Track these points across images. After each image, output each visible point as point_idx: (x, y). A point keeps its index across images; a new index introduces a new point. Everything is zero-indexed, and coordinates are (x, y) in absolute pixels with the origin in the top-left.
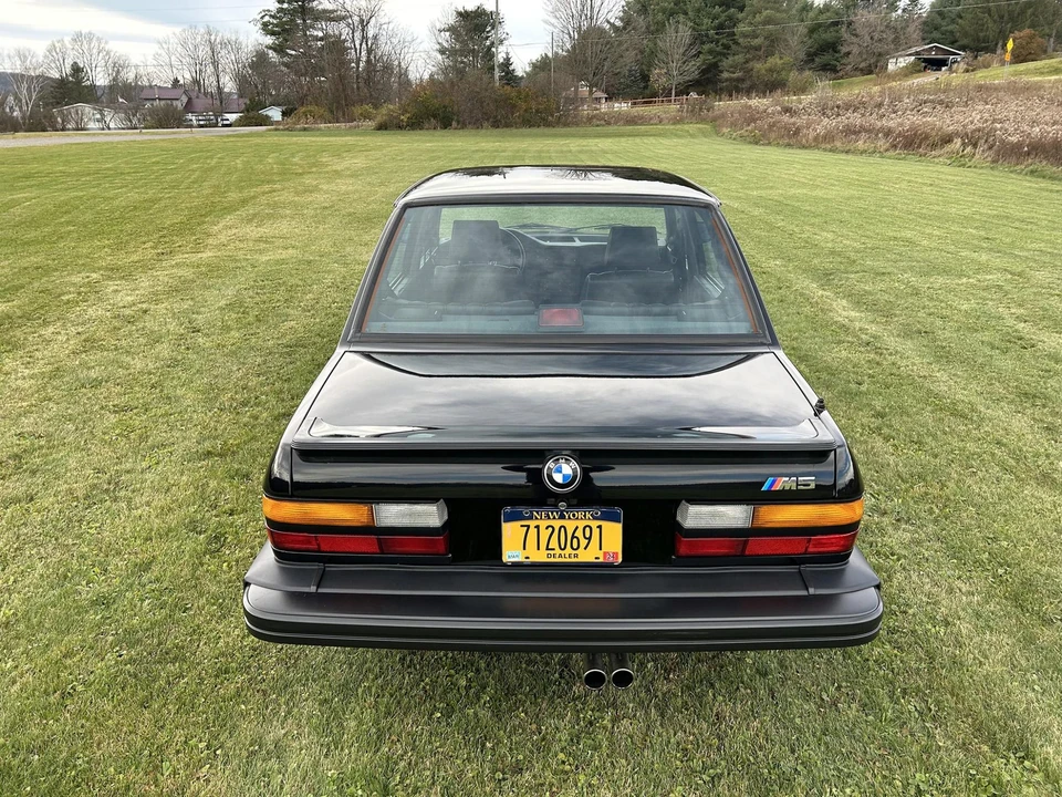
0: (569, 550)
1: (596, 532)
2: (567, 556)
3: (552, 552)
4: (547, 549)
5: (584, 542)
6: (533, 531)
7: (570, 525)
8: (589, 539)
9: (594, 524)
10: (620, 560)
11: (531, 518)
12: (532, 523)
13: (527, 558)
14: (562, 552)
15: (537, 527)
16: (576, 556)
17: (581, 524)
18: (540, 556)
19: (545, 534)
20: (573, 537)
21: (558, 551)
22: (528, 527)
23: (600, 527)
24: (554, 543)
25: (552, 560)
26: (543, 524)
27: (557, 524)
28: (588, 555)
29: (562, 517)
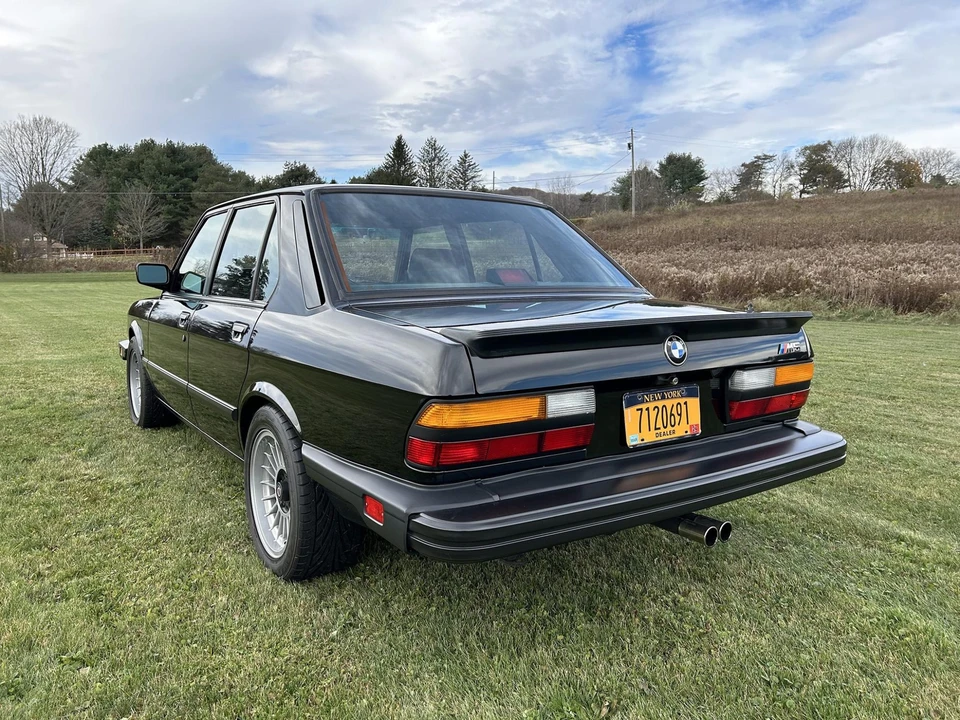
0: (669, 428)
1: (684, 407)
2: (668, 434)
3: (658, 431)
4: (656, 429)
5: (677, 419)
6: (645, 413)
7: (668, 403)
8: (681, 415)
9: (682, 401)
10: (700, 430)
11: (642, 402)
12: (644, 406)
13: (643, 440)
14: (665, 430)
15: (648, 409)
16: (674, 432)
17: (675, 402)
18: (650, 437)
19: (653, 414)
20: (672, 415)
21: (662, 430)
22: (641, 409)
23: (686, 403)
24: (659, 422)
25: (659, 438)
26: (651, 405)
27: (660, 404)
28: (681, 430)
29: (663, 398)
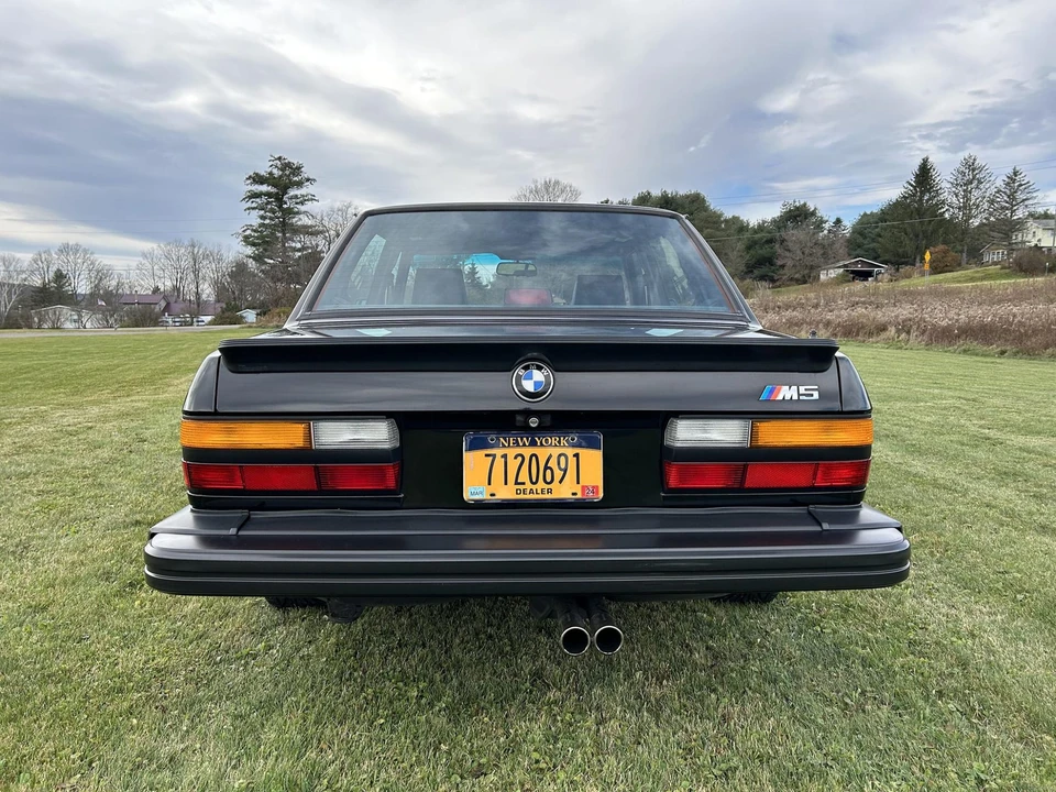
0: (541, 483)
1: (572, 461)
2: (538, 492)
3: (521, 487)
4: (517, 483)
5: (558, 474)
6: (499, 462)
7: (542, 453)
8: (565, 471)
9: (570, 452)
10: (601, 495)
11: (492, 447)
12: (498, 452)
13: (493, 495)
14: (534, 487)
15: (505, 456)
16: (549, 491)
17: (556, 452)
18: (506, 493)
19: (513, 465)
20: (546, 468)
21: (529, 486)
22: (494, 456)
23: (577, 455)
24: (524, 476)
25: (522, 496)
26: (511, 452)
27: (527, 452)
28: (565, 491)
29: (533, 444)
